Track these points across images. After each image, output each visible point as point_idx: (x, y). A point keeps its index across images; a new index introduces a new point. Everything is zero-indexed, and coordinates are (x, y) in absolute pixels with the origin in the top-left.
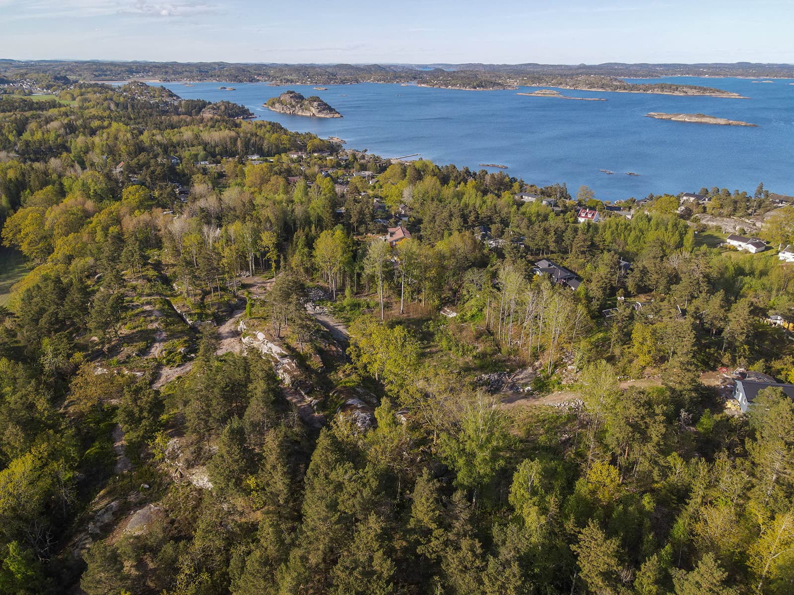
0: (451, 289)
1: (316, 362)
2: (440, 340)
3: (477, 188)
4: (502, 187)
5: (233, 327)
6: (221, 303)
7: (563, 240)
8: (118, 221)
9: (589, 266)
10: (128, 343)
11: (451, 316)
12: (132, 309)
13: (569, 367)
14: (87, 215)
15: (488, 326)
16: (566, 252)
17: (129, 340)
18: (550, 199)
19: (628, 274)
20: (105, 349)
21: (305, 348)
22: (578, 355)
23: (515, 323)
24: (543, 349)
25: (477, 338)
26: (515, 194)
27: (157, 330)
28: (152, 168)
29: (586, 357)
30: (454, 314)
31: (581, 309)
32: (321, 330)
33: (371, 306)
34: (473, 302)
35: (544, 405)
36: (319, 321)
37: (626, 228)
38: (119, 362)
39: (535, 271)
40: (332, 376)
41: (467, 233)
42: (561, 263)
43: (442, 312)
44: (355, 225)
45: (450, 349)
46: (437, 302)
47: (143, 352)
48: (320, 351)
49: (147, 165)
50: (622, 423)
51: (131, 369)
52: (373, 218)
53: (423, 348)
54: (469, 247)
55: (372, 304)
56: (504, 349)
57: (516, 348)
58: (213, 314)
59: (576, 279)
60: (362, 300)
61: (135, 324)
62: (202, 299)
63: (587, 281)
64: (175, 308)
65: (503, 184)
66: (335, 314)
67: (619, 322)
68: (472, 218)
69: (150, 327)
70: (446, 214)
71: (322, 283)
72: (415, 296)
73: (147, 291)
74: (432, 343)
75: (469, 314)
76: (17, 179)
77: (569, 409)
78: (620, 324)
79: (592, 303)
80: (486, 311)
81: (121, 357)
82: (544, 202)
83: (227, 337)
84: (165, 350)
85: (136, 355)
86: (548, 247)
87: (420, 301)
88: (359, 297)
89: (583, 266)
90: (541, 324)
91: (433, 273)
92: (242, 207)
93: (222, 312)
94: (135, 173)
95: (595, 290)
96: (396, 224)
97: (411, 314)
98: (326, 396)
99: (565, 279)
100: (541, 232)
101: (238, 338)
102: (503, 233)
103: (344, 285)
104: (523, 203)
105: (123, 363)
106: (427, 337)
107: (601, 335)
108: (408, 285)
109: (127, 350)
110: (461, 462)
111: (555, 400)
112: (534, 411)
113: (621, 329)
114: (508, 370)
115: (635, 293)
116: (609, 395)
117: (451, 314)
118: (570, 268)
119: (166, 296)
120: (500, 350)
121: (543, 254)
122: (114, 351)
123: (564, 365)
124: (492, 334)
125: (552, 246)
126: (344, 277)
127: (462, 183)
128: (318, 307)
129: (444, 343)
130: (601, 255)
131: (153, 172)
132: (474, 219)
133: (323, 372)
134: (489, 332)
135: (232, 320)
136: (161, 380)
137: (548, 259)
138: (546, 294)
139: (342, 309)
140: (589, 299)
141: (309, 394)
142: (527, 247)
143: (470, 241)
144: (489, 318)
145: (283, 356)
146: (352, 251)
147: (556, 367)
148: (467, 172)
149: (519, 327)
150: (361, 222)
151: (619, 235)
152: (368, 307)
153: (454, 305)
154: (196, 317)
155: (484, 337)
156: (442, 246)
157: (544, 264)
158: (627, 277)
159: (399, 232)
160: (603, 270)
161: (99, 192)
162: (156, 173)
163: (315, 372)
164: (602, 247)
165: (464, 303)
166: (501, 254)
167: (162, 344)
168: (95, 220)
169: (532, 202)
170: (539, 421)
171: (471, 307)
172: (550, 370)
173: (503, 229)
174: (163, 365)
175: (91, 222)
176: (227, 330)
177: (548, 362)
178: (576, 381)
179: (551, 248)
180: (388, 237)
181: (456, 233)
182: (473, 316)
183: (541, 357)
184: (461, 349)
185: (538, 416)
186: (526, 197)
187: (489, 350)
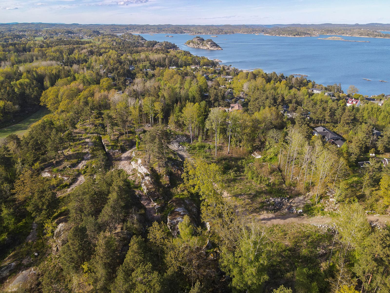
0: (260, 141)
1: (165, 180)
2: (247, 173)
3: (287, 85)
4: (302, 85)
5: (129, 155)
6: (128, 140)
7: (335, 115)
8: (93, 95)
9: (351, 132)
10: (68, 160)
11: (257, 157)
12: (80, 141)
13: (331, 199)
14: (79, 91)
15: (279, 165)
16: (336, 122)
17: (69, 158)
18: (330, 92)
19: (379, 139)
20: (54, 162)
21: (161, 171)
22: (337, 192)
23: (297, 165)
24: (313, 184)
25: (271, 173)
26: (309, 88)
27: (87, 152)
28: (119, 70)
29: (343, 194)
30: (260, 157)
31: (342, 161)
32: (177, 160)
33: (211, 148)
34: (272, 150)
35: (310, 224)
36: (179, 155)
37: (378, 110)
38: (58, 171)
39: (314, 133)
40: (174, 190)
41: (274, 108)
42: (332, 129)
43: (252, 155)
44: (213, 101)
45: (253, 179)
46: (250, 149)
47: (74, 166)
48: (170, 174)
49: (117, 69)
50: (369, 258)
51: (63, 175)
52: (223, 98)
53: (236, 177)
54: (274, 117)
55: (212, 146)
56: (287, 182)
57: (295, 182)
58: (121, 146)
59: (341, 140)
60: (207, 144)
61: (76, 149)
62: (118, 138)
63: (349, 141)
64: (103, 141)
65: (302, 83)
66: (189, 151)
67: (370, 172)
68: (279, 100)
69: (83, 151)
70: (264, 98)
71: (187, 133)
72: (238, 144)
73: (92, 131)
74: (242, 174)
75: (269, 157)
76: (56, 74)
77: (328, 230)
78: (371, 173)
79: (351, 157)
80: (279, 156)
81: (60, 168)
82: (326, 94)
83: (124, 160)
84: (86, 165)
85: (69, 167)
86: (325, 119)
87: (241, 147)
88: (206, 142)
89: (347, 132)
90: (313, 168)
91: (248, 131)
92: (154, 90)
93: (126, 145)
94: (112, 73)
95: (354, 148)
96: (236, 102)
97: (234, 154)
98: (165, 203)
99: (334, 140)
100: (320, 110)
101: (129, 161)
102: (296, 109)
103: (199, 134)
104: (312, 94)
105: (60, 171)
106: (240, 169)
107: (356, 179)
108: (234, 137)
109: (66, 164)
110: (235, 271)
111: (318, 222)
112: (302, 228)
113: (371, 177)
114: (288, 196)
115: (383, 152)
116: (359, 231)
117: (258, 156)
118: (338, 133)
119: (101, 134)
120: (284, 182)
121: (321, 123)
122: (59, 163)
123: (327, 198)
124: (281, 171)
125: (327, 118)
126: (199, 130)
127: (279, 82)
128: (181, 147)
129: (249, 175)
130: (360, 126)
131: (119, 72)
132: (280, 101)
133: (169, 187)
134: (279, 169)
135: (130, 151)
136: (76, 183)
137: (324, 127)
138: (318, 148)
139: (194, 148)
140: (349, 154)
141: (155, 201)
142: (311, 119)
143: (274, 113)
144: (280, 161)
145: (147, 175)
146: (204, 115)
147: (321, 198)
148: (283, 77)
149: (299, 168)
150: (216, 100)
151: (373, 114)
152: (209, 148)
153: (260, 151)
154: (110, 147)
155: (275, 173)
156: (257, 115)
157: (320, 129)
158: (378, 141)
159: (236, 107)
160: (361, 135)
161: (89, 80)
162: (121, 72)
163: (163, 186)
164: (361, 120)
165: (267, 150)
166: (293, 122)
167: (86, 161)
168: (82, 94)
169: (318, 94)
170: (304, 236)
171: (270, 152)
172: (316, 200)
173: (296, 107)
174: (81, 174)
175: (80, 95)
176: (126, 156)
177: (316, 194)
178: (335, 210)
179: (327, 120)
180: (230, 109)
181: (267, 108)
182: (271, 159)
183: (311, 190)
184: (259, 180)
185: (304, 233)
186: (316, 91)
187: (277, 182)
